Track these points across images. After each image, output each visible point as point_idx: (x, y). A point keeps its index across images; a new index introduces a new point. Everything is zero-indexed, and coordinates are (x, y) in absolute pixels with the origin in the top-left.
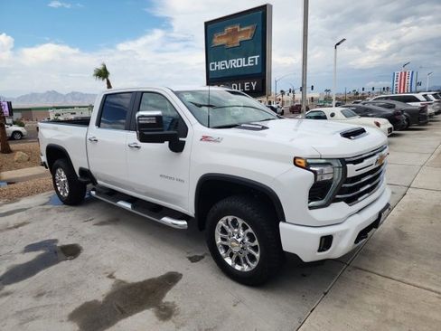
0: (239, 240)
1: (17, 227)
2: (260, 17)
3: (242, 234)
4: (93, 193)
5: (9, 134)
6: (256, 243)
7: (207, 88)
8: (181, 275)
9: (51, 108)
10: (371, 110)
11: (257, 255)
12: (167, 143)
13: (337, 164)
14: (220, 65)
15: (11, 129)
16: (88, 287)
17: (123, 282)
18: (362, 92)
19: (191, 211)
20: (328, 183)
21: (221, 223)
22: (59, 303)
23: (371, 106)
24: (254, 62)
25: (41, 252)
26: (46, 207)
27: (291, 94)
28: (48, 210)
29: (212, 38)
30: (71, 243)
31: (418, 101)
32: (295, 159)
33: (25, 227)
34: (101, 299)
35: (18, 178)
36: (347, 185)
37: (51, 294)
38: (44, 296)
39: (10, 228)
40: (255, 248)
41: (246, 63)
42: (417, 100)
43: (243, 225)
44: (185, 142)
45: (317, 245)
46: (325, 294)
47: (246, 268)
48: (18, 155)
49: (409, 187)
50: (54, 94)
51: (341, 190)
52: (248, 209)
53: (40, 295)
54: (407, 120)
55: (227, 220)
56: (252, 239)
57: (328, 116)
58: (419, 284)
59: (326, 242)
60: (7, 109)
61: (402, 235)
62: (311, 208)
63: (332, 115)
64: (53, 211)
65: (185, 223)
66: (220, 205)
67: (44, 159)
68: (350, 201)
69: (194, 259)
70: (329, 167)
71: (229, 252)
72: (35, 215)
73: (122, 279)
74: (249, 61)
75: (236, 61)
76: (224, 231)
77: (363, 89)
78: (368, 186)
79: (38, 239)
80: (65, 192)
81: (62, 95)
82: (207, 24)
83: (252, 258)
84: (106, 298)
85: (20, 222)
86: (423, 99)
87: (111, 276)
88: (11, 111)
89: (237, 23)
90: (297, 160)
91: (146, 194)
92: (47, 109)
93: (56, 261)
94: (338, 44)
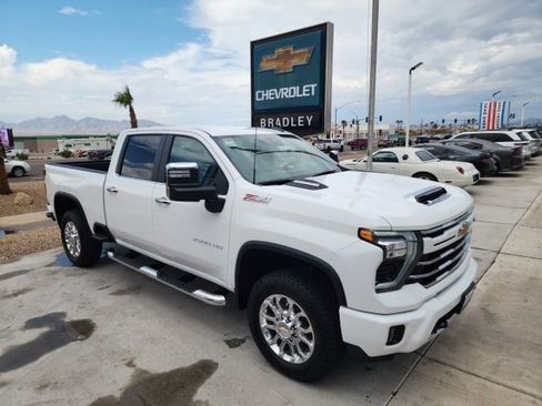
0: (290, 325)
1: (16, 295)
2: (318, 38)
3: (292, 317)
4: (111, 254)
5: (9, 171)
6: (310, 330)
7: (253, 131)
8: (217, 364)
9: (61, 138)
10: (452, 152)
11: (311, 345)
12: (203, 202)
13: (410, 237)
14: (268, 95)
15: (10, 164)
16: (102, 378)
17: (145, 372)
18: (442, 124)
19: (230, 284)
20: (400, 261)
21: (267, 302)
22: (67, 398)
23: (452, 146)
24: (310, 92)
25: (45, 329)
26: (53, 268)
27: (355, 126)
28: (55, 272)
29: (260, 60)
30: (82, 318)
31: (511, 140)
32: (360, 230)
33: (28, 294)
34: (118, 395)
35: (18, 226)
36: (423, 263)
37: (56, 386)
38: (48, 389)
39: (8, 297)
40: (309, 336)
41: (301, 92)
42: (509, 139)
43: (295, 307)
44: (224, 200)
45: (385, 337)
46: (394, 395)
47: (297, 359)
48: (19, 197)
49: (499, 252)
50: (64, 119)
51: (416, 270)
52: (301, 287)
53: (43, 387)
54: (497, 164)
55: (275, 299)
56: (305, 325)
57: (400, 159)
58: (509, 384)
59: (397, 333)
60: (6, 138)
61: (490, 317)
62: (378, 291)
63: (405, 157)
64: (61, 275)
65: (223, 298)
66: (266, 280)
67: (51, 208)
68: (426, 282)
69: (232, 344)
70: (402, 242)
71: (276, 338)
72: (39, 279)
73: (144, 368)
74: (304, 90)
75: (289, 90)
76: (270, 312)
77: (443, 121)
78: (449, 262)
79: (40, 311)
80: (75, 250)
81: (74, 121)
82: (253, 44)
83: (305, 347)
84: (125, 393)
85: (21, 288)
86: (517, 138)
87: (130, 364)
88: (12, 139)
89: (290, 44)
90: (362, 232)
91: (176, 260)
92: (56, 138)
93: (63, 342)
94: (413, 69)
